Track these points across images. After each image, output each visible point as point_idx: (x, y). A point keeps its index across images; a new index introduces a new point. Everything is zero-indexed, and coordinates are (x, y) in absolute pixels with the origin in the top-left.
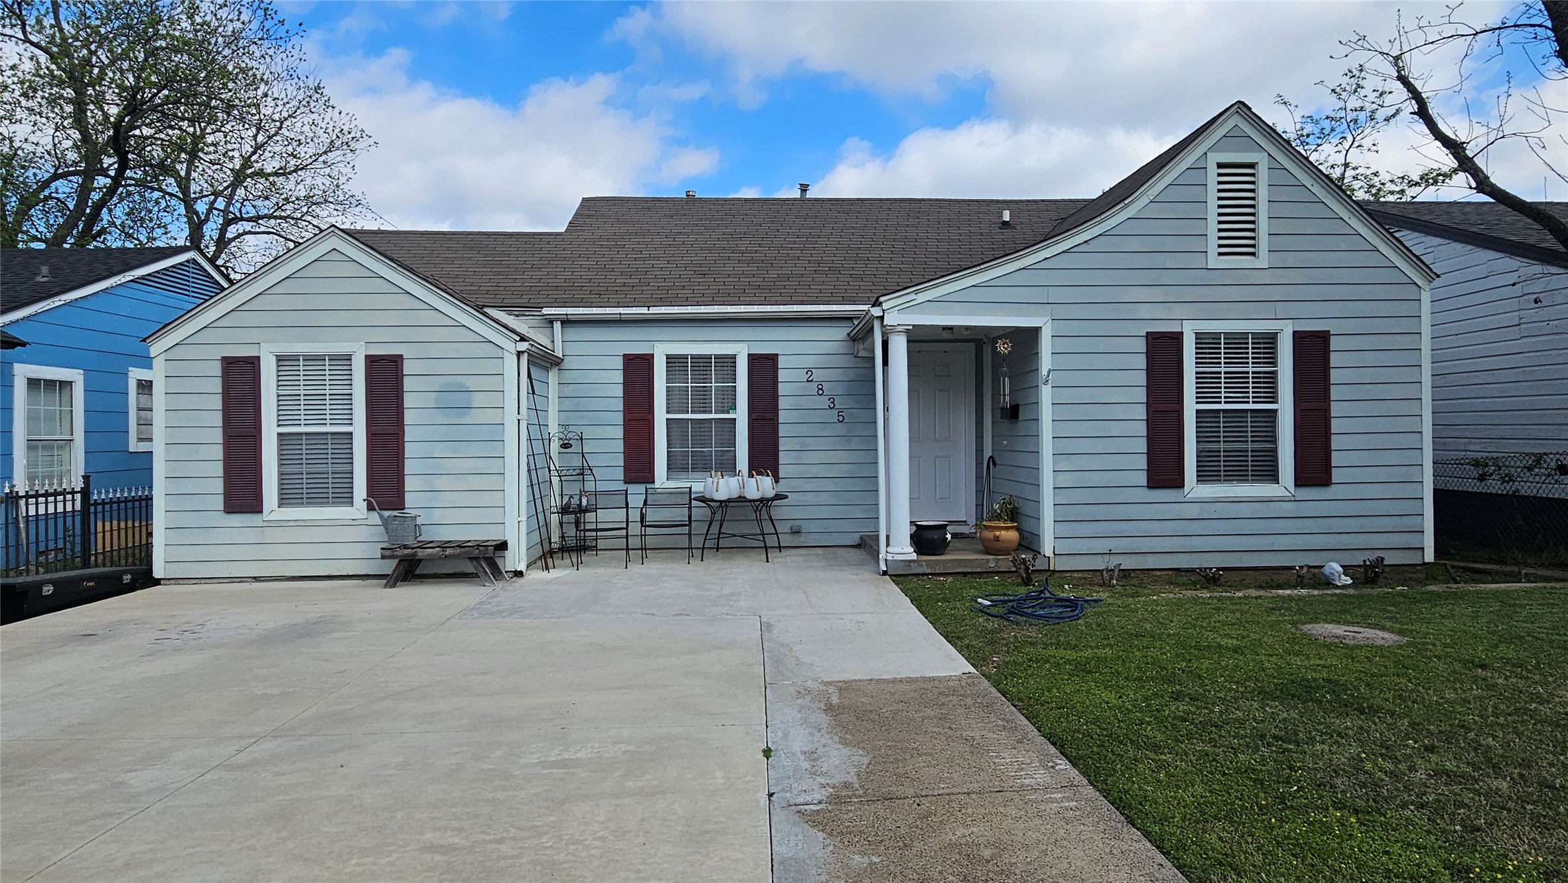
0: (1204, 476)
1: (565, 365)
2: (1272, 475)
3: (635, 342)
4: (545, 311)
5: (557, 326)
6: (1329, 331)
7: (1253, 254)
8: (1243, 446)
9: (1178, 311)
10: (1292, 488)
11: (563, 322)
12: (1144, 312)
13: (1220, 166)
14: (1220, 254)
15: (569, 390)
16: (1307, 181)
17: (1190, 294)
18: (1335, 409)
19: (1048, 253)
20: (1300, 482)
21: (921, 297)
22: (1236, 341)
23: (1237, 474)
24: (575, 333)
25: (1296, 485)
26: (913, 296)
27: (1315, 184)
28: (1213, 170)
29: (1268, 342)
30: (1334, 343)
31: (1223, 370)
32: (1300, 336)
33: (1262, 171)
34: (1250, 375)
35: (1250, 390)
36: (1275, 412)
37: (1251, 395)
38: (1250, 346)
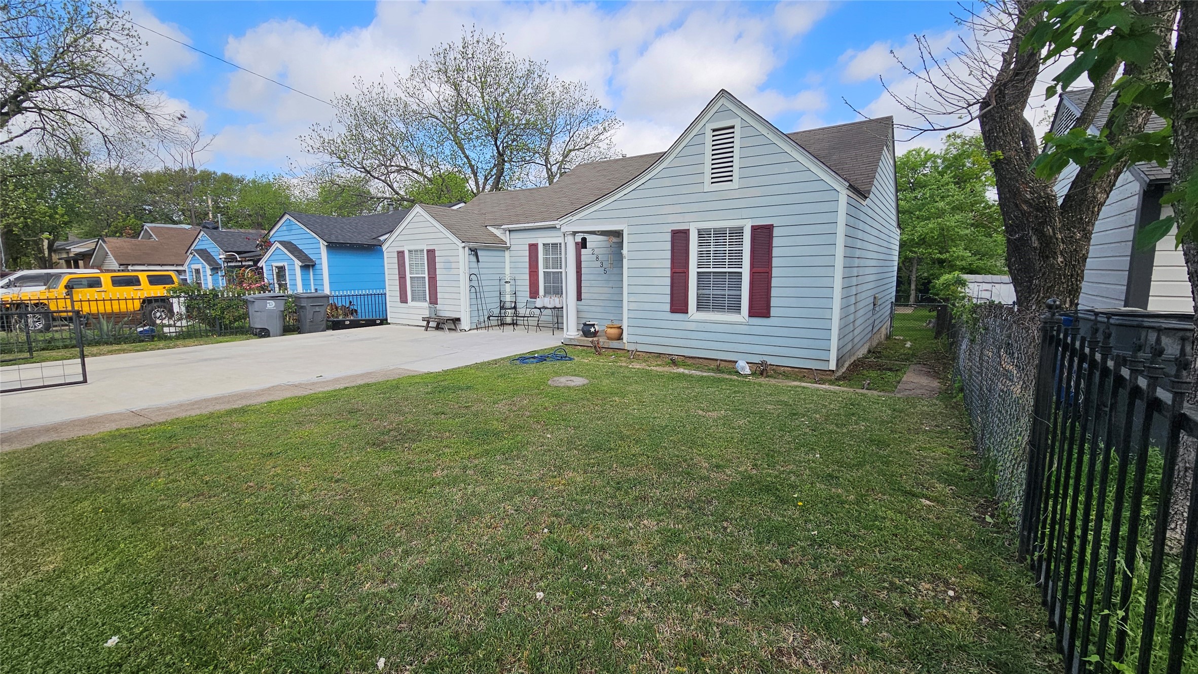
0: (700, 307)
1: (511, 249)
2: (737, 309)
3: (532, 238)
4: (503, 227)
5: (508, 232)
6: (773, 225)
7: (732, 181)
8: (723, 293)
9: (688, 217)
10: (747, 319)
11: (510, 231)
12: (671, 219)
13: (714, 130)
14: (712, 183)
15: (513, 259)
16: (765, 132)
17: (695, 207)
18: (775, 272)
19: (625, 192)
20: (752, 314)
21: (574, 218)
22: (720, 233)
23: (718, 307)
24: (514, 235)
25: (749, 316)
26: (570, 218)
27: (769, 133)
28: (709, 134)
29: (739, 232)
30: (776, 232)
31: (712, 249)
32: (754, 229)
33: (737, 130)
34: (727, 252)
35: (727, 260)
36: (741, 273)
37: (727, 263)
38: (728, 235)
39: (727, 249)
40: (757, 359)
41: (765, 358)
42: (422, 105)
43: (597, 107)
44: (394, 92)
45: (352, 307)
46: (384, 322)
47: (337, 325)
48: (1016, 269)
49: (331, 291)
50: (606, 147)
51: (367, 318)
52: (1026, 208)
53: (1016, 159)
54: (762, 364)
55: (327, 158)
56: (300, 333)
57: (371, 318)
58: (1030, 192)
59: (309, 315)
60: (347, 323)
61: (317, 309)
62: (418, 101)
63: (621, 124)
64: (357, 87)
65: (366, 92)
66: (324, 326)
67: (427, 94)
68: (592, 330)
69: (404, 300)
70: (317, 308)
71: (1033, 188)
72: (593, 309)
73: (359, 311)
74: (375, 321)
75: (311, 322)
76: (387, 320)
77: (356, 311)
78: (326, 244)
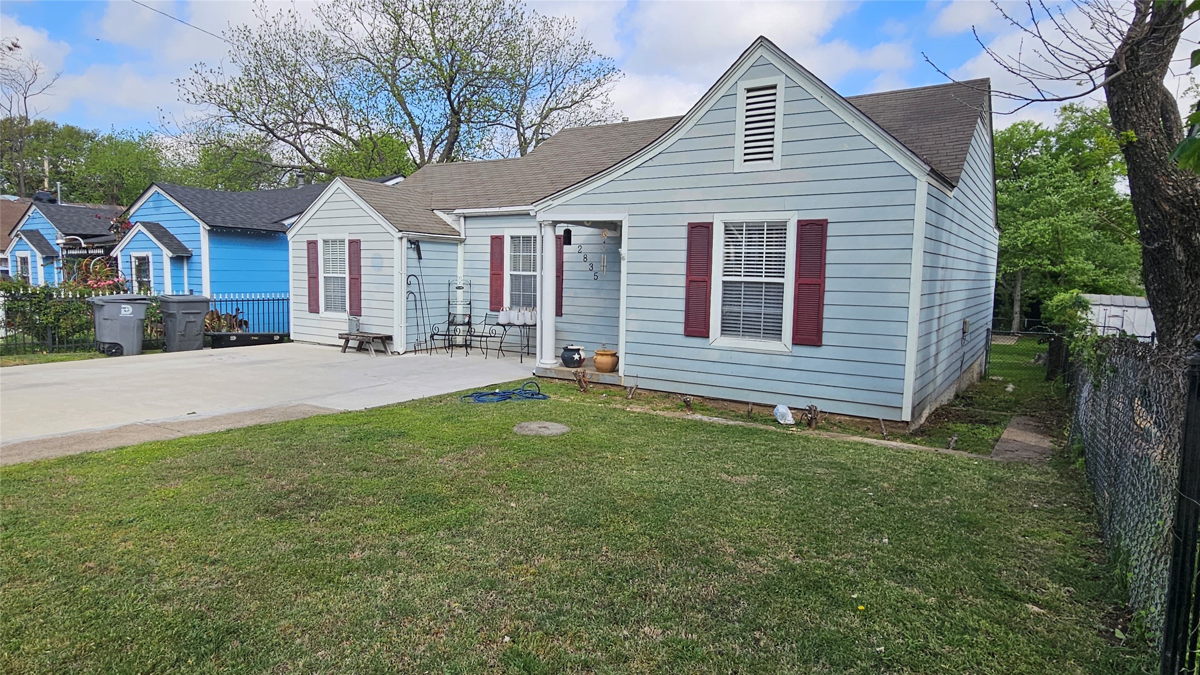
0: (726, 329)
1: (466, 242)
2: (776, 333)
3: (495, 227)
4: (456, 212)
5: (462, 219)
6: (827, 220)
7: (771, 159)
8: (758, 310)
9: (711, 206)
10: (790, 346)
11: (465, 217)
12: (688, 207)
13: (749, 90)
14: (745, 161)
15: (468, 256)
16: (817, 94)
17: (720, 193)
18: (829, 284)
19: (627, 169)
20: (797, 341)
21: (556, 203)
22: (755, 229)
23: (751, 331)
24: (471, 223)
25: (793, 344)
26: (550, 202)
27: (824, 96)
28: (742, 95)
29: (779, 229)
30: (831, 230)
31: (743, 251)
32: (803, 225)
33: (780, 91)
34: (764, 255)
35: (764, 267)
36: (783, 284)
37: (764, 270)
38: (765, 232)
39: (765, 251)
40: (803, 404)
41: (815, 403)
42: (349, 42)
43: (590, 52)
44: (310, 22)
45: (240, 317)
46: (285, 338)
47: (218, 342)
48: (1155, 289)
49: (212, 293)
50: (600, 106)
51: (262, 332)
52: (1167, 208)
53: (1153, 143)
54: (810, 411)
55: (214, 110)
56: (165, 351)
57: (266, 332)
58: (1173, 186)
59: (179, 325)
60: (233, 338)
61: (192, 318)
62: (343, 36)
63: (621, 74)
64: (259, 14)
65: (271, 22)
66: (200, 342)
67: (357, 26)
68: (576, 357)
69: (314, 308)
70: (191, 316)
71: (1176, 182)
72: (578, 328)
73: (250, 323)
74: (272, 336)
75: (183, 335)
76: (289, 335)
77: (246, 323)
78: (208, 228)
